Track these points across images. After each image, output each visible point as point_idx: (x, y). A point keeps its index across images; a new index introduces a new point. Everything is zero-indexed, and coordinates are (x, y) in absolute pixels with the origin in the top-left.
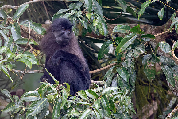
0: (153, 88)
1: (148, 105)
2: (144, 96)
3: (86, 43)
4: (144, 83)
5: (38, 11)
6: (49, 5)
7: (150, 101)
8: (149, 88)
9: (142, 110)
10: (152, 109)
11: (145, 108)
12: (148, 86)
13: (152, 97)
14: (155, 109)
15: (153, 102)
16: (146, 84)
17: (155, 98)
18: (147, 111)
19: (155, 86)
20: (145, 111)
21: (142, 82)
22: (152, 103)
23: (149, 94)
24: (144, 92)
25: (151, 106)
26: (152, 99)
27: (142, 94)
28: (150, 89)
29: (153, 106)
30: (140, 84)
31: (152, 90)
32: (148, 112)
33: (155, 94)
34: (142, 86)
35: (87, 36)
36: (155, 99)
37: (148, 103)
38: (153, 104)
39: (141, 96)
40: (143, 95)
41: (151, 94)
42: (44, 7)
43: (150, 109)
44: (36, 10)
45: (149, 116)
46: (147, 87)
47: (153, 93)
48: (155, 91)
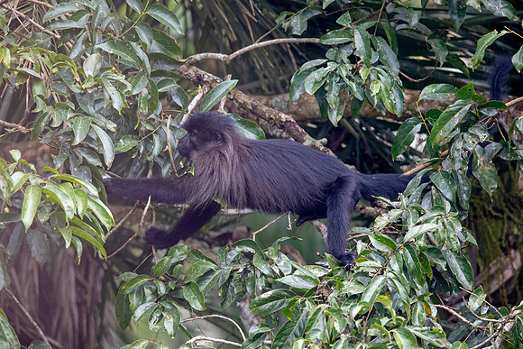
0: (511, 224)
1: (502, 259)
2: (494, 240)
3: (376, 132)
4: (494, 214)
5: (278, 66)
6: (300, 53)
7: (506, 251)
8: (503, 223)
9: (490, 268)
10: (510, 267)
11: (496, 264)
12: (503, 219)
13: (509, 242)
14: (516, 267)
15: (513, 252)
16: (498, 214)
17: (515, 243)
18: (501, 271)
19: (516, 219)
20: (497, 272)
21: (490, 212)
22: (510, 254)
23: (504, 235)
24: (493, 233)
25: (508, 259)
26: (510, 246)
27: (490, 237)
28: (506, 226)
29: (512, 260)
30: (486, 216)
31: (510, 228)
32: (502, 273)
33: (517, 237)
34: (490, 220)
35: (378, 118)
36: (515, 247)
37: (503, 254)
38: (513, 256)
39: (488, 240)
40: (493, 237)
41: (507, 236)
42: (290, 58)
43: (505, 267)
44: (274, 64)
45: (504, 280)
46: (500, 222)
47: (512, 234)
48: (516, 231)
